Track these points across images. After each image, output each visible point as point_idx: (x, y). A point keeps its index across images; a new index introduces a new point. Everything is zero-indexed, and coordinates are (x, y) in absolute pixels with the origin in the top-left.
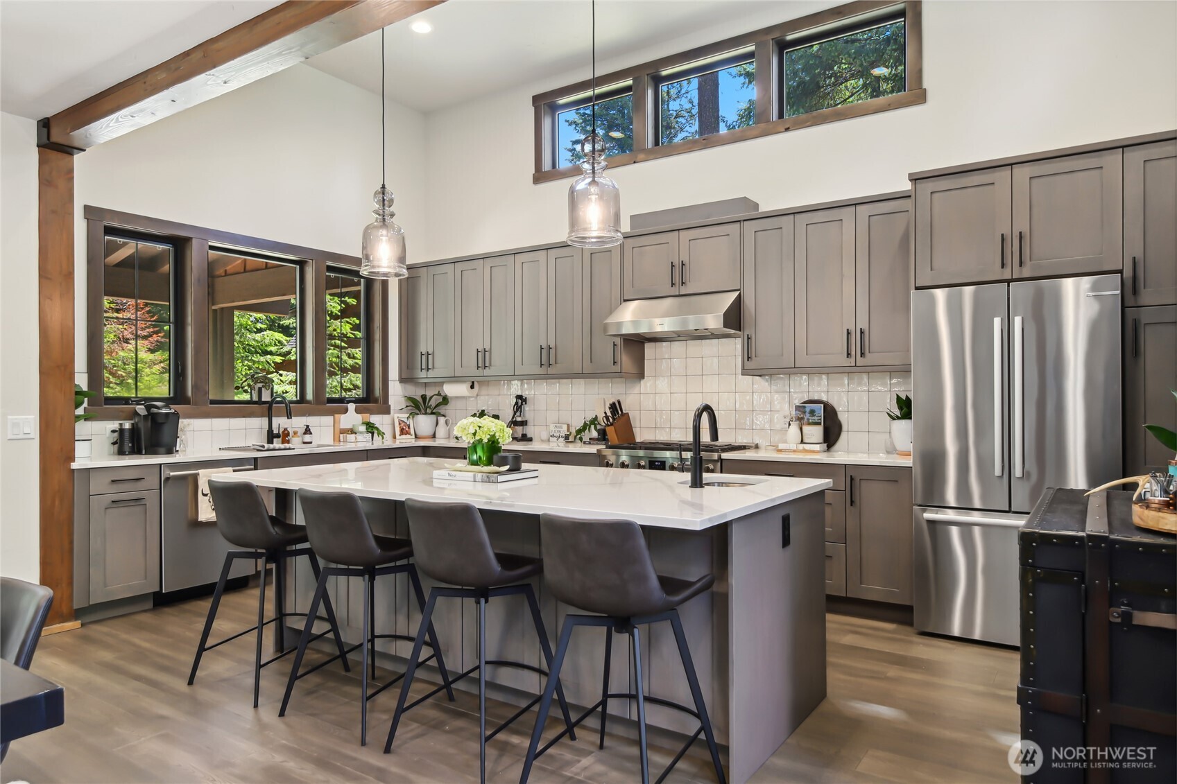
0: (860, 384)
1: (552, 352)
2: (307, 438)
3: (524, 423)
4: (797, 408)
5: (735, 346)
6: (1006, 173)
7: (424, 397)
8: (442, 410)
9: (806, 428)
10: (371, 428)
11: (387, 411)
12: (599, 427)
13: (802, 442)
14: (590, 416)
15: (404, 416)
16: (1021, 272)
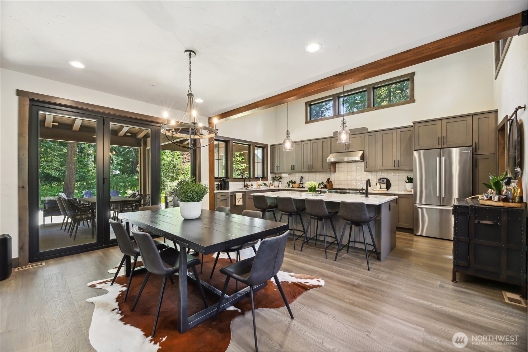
0: (396, 174)
1: (312, 166)
2: (252, 187)
3: (302, 184)
4: (379, 180)
5: (363, 164)
6: (440, 121)
7: (276, 177)
8: (280, 180)
9: (381, 185)
10: (265, 184)
11: (267, 180)
12: (324, 185)
13: (380, 188)
14: (321, 182)
15: (271, 182)
16: (444, 146)
